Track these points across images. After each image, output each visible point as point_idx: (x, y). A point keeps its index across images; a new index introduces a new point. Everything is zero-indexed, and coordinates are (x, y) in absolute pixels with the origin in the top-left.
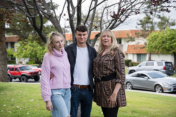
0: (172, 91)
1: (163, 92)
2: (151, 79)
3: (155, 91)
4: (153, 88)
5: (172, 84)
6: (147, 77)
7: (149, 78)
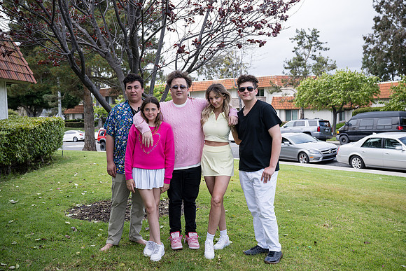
0: (320, 160)
1: (308, 162)
2: (295, 145)
3: (299, 162)
4: (296, 157)
5: (321, 151)
6: (288, 143)
7: (290, 143)
